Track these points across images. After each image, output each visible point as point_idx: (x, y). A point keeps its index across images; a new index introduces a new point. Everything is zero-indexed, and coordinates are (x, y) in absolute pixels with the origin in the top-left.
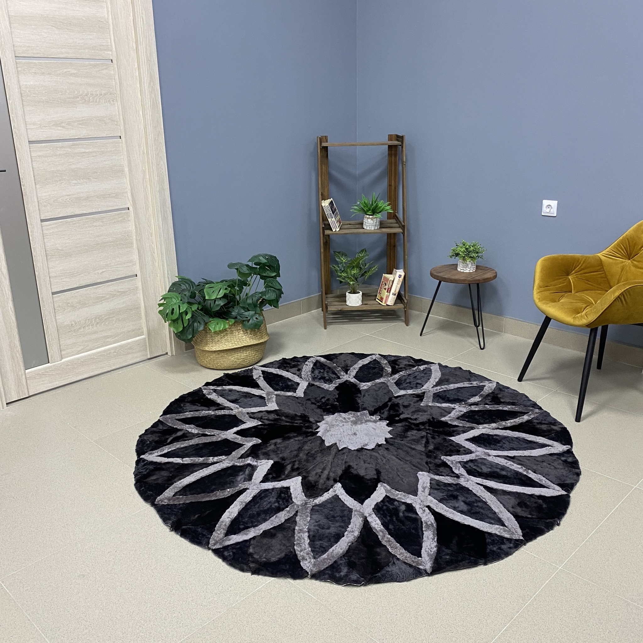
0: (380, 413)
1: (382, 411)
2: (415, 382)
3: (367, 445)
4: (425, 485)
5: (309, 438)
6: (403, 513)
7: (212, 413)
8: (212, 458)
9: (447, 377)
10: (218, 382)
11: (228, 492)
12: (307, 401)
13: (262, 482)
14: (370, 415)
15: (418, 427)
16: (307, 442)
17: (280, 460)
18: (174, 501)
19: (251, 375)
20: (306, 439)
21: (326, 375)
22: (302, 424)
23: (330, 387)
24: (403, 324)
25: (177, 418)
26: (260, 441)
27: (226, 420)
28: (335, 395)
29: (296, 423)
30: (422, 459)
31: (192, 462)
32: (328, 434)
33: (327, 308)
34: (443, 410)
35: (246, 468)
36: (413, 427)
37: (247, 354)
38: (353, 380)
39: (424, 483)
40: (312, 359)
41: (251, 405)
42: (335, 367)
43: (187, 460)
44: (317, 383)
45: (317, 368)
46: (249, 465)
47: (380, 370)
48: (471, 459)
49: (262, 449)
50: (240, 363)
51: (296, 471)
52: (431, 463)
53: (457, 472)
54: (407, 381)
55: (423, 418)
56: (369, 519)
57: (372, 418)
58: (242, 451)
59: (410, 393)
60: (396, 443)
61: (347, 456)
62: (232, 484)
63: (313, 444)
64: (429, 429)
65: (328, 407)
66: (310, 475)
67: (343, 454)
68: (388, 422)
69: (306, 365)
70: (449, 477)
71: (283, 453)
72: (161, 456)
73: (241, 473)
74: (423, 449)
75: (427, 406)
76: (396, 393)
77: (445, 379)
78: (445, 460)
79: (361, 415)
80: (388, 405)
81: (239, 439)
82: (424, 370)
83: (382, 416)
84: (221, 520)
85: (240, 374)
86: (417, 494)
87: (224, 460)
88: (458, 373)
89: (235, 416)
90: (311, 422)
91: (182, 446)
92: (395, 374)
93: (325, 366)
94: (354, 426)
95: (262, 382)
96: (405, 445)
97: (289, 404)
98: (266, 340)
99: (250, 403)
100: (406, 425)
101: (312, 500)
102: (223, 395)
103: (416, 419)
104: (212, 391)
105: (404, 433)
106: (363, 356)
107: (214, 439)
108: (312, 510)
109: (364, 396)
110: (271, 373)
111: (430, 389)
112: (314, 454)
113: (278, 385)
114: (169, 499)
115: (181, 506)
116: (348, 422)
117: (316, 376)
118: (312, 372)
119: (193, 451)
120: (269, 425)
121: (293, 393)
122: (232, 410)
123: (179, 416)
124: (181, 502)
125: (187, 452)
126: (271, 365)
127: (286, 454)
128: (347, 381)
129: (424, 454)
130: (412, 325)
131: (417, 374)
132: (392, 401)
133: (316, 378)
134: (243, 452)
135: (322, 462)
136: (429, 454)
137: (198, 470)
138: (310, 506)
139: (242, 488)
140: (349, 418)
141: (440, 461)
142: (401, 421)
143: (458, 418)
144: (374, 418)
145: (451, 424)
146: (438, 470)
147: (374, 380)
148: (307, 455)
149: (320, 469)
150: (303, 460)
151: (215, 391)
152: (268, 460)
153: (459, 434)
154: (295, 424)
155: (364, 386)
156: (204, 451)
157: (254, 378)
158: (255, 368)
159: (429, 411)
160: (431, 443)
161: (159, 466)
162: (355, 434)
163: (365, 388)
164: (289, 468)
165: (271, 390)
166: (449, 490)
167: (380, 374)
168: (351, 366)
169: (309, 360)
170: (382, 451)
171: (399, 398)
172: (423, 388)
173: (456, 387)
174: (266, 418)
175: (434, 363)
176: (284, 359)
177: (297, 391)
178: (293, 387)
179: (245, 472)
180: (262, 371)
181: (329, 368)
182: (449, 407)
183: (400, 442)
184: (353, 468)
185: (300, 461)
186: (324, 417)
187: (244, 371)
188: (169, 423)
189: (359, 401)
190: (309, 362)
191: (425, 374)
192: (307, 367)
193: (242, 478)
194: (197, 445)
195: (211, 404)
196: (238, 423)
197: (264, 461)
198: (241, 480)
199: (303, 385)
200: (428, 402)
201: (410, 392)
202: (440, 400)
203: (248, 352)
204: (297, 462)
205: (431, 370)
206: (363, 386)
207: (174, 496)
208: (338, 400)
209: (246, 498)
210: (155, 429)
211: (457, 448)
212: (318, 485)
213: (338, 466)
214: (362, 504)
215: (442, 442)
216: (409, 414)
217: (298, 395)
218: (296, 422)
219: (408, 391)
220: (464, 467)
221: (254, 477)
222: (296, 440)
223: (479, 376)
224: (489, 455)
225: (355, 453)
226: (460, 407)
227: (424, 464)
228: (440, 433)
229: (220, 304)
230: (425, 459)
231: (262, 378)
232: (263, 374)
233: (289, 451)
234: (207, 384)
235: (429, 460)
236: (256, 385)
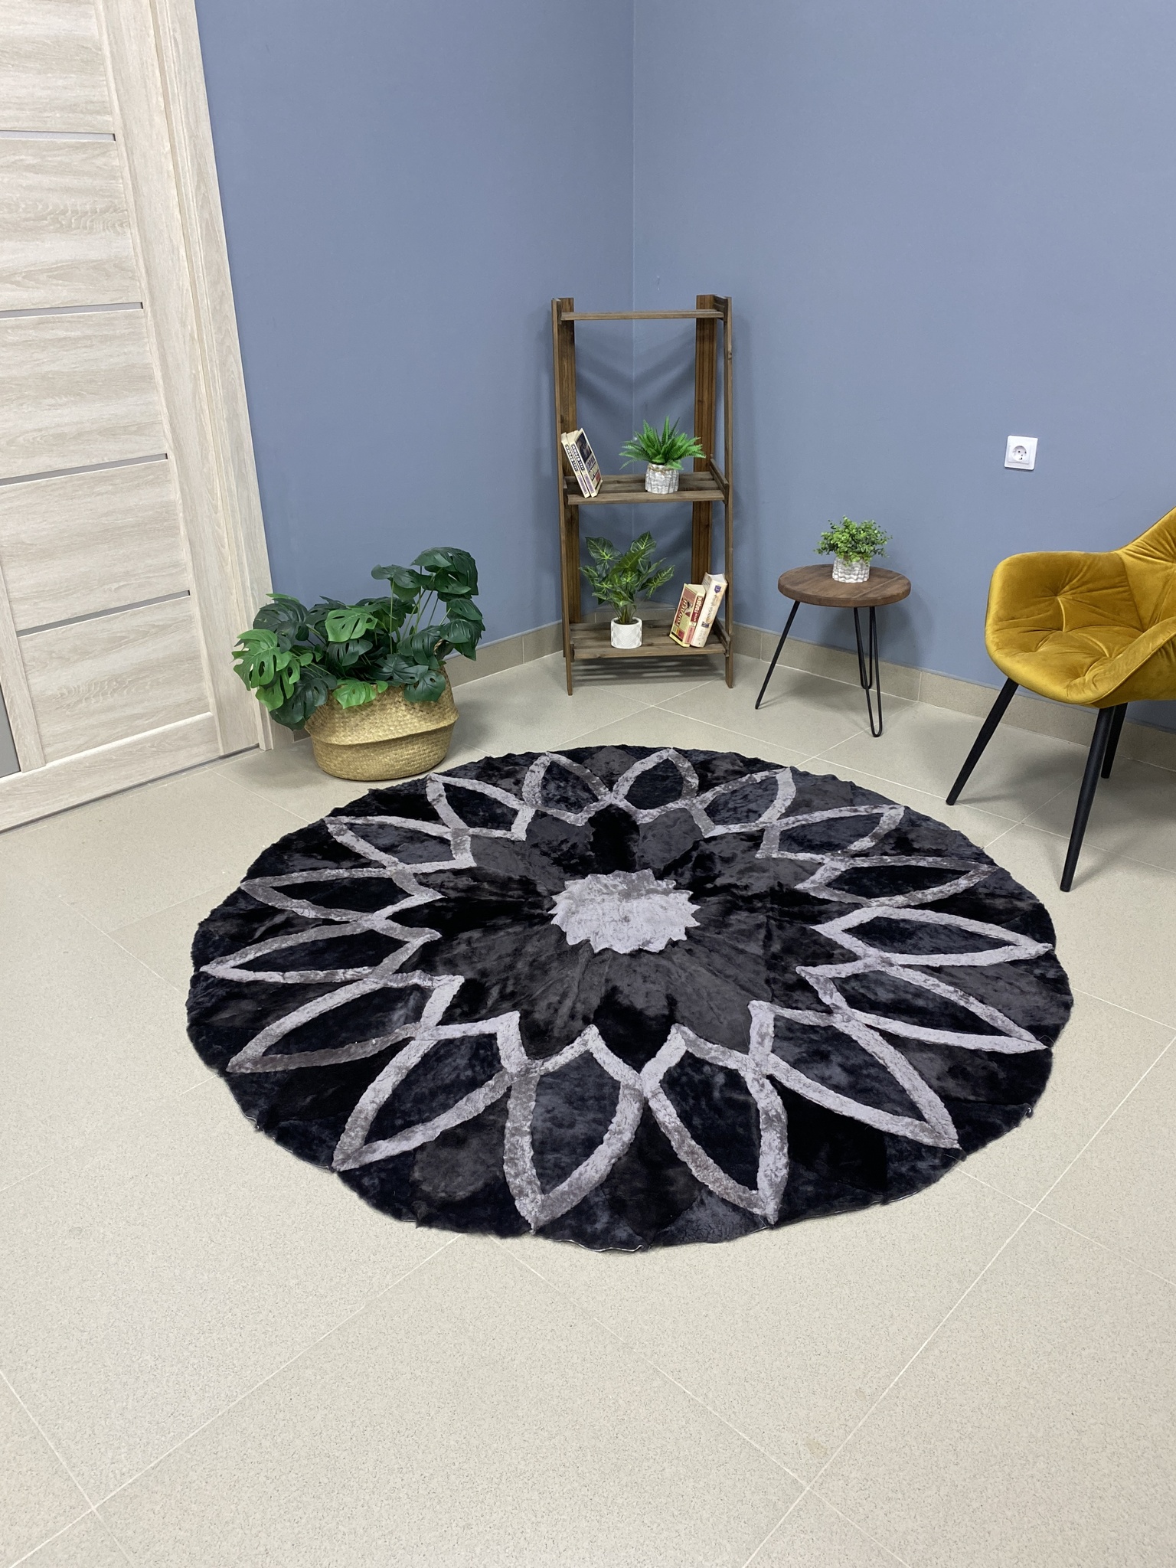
0: (676, 874)
1: (680, 870)
2: (745, 809)
3: (649, 942)
4: (764, 1030)
5: (535, 928)
6: (721, 1091)
7: (343, 873)
8: (342, 971)
9: (807, 797)
10: (356, 808)
11: (373, 1045)
12: (533, 849)
13: (441, 1023)
14: (657, 878)
15: (748, 903)
16: (531, 937)
17: (477, 977)
18: (264, 1065)
19: (423, 793)
20: (529, 931)
21: (570, 794)
22: (522, 897)
23: (577, 819)
24: (722, 684)
25: (275, 884)
26: (438, 935)
27: (373, 889)
28: (587, 836)
29: (511, 897)
30: (758, 973)
31: (303, 979)
32: (573, 920)
33: (573, 653)
34: (801, 867)
35: (411, 994)
36: (741, 904)
37: (415, 751)
38: (624, 804)
39: (762, 1026)
40: (542, 759)
41: (421, 857)
42: (588, 777)
43: (293, 977)
44: (551, 811)
45: (554, 779)
46: (416, 987)
47: (677, 783)
48: (856, 972)
49: (442, 951)
50: (401, 768)
51: (509, 1000)
52: (775, 981)
53: (826, 1000)
54: (730, 806)
55: (760, 884)
56: (653, 1104)
57: (659, 885)
58: (402, 956)
59: (735, 831)
60: (707, 939)
61: (610, 967)
62: (380, 1028)
63: (543, 941)
64: (772, 909)
65: (573, 862)
66: (537, 1008)
67: (603, 961)
68: (691, 893)
69: (533, 771)
70: (811, 1013)
71: (484, 960)
72: (241, 967)
73: (400, 1005)
74: (760, 952)
75: (769, 859)
76: (707, 831)
77: (804, 801)
78: (803, 975)
79: (638, 878)
80: (691, 857)
81: (397, 931)
82: (762, 781)
83: (681, 880)
84: (358, 1107)
85: (401, 791)
86: (749, 1049)
87: (367, 976)
88: (829, 787)
89: (390, 880)
90: (539, 894)
91: (284, 946)
92: (707, 790)
93: (570, 773)
94: (624, 903)
95: (444, 809)
96: (725, 943)
97: (497, 855)
98: (452, 722)
99: (420, 853)
100: (728, 901)
101: (539, 1062)
102: (367, 836)
103: (746, 887)
104: (345, 827)
105: (723, 917)
106: (643, 752)
107: (348, 931)
108: (538, 1084)
109: (645, 838)
110: (463, 789)
111: (775, 822)
112: (545, 964)
113: (476, 814)
114: (255, 1062)
115: (278, 1075)
116: (612, 893)
117: (550, 795)
118: (544, 787)
119: (305, 956)
120: (456, 900)
121: (504, 831)
122: (384, 867)
123: (280, 880)
124: (279, 1069)
125: (293, 958)
126: (463, 772)
127: (490, 963)
128: (611, 805)
129: (763, 963)
130: (739, 686)
131: (748, 790)
132: (700, 848)
133: (551, 799)
134: (404, 958)
135: (561, 980)
136: (773, 962)
137: (315, 998)
138: (535, 1075)
139: (400, 1039)
140: (615, 886)
141: (794, 978)
142: (716, 891)
143: (829, 885)
144: (663, 884)
145: (815, 898)
146: (790, 997)
147: (664, 803)
148: (531, 964)
149: (555, 994)
150: (523, 977)
151: (351, 826)
152: (454, 975)
153: (831, 919)
154: (508, 899)
155: (645, 817)
156: (326, 956)
157: (429, 799)
158: (430, 779)
159: (772, 869)
160: (775, 938)
161: (236, 990)
162: (626, 919)
163: (648, 820)
164: (495, 993)
165: (462, 825)
166: (812, 1041)
167: (676, 790)
168: (620, 774)
169: (538, 762)
170: (679, 957)
171: (713, 842)
172: (761, 819)
173: (825, 818)
174: (452, 884)
175: (782, 767)
176: (488, 759)
177: (513, 826)
178: (503, 818)
179: (407, 1002)
180: (444, 784)
181: (577, 778)
182: (811, 862)
183: (715, 936)
184: (622, 992)
185: (517, 979)
186: (567, 883)
187: (410, 784)
188: (259, 896)
189: (635, 849)
190: (536, 765)
191: (766, 790)
192: (534, 776)
193: (401, 1016)
194: (314, 942)
195: (343, 855)
196: (396, 896)
197: (445, 978)
198: (399, 1019)
199: (525, 817)
200: (770, 850)
201: (735, 828)
202: (795, 846)
203: (416, 747)
204: (511, 982)
205: (775, 783)
206: (643, 817)
207: (265, 1054)
208: (593, 846)
209: (408, 1058)
210: (230, 909)
211: (828, 948)
212: (552, 1029)
213: (591, 988)
214: (639, 1071)
215: (798, 936)
216: (732, 877)
217: (516, 836)
218: (510, 893)
219: (730, 826)
220: (842, 990)
221: (425, 1013)
222: (509, 934)
223: (871, 793)
224: (892, 965)
225: (626, 960)
226: (832, 860)
227: (763, 983)
228: (794, 917)
229: (358, 652)
230: (765, 973)
231: (444, 800)
232: (446, 790)
233: (495, 957)
234: (336, 812)
235: (772, 975)
236: (432, 816)
